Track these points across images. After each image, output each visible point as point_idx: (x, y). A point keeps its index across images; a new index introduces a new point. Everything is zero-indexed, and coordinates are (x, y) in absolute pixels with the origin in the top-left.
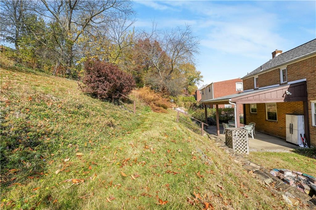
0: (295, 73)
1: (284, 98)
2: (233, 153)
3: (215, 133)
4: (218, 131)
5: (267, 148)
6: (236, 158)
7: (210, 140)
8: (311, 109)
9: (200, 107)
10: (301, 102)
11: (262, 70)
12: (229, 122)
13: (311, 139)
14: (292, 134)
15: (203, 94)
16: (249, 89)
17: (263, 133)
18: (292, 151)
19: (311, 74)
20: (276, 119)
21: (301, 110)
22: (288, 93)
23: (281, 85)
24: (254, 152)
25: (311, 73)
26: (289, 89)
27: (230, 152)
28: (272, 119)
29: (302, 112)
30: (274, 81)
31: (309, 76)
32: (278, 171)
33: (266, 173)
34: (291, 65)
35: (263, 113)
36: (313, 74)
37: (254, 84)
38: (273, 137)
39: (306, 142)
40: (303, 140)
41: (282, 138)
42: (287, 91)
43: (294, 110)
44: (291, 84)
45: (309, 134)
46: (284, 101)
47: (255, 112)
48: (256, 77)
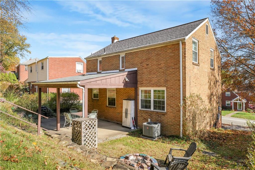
0: (131, 61)
1: (124, 84)
2: (86, 151)
3: (54, 127)
4: (59, 125)
5: (110, 136)
6: (91, 156)
7: (51, 139)
8: (139, 95)
9: (25, 90)
10: (133, 88)
11: (105, 53)
12: (70, 111)
13: (138, 121)
14: (127, 118)
15: (31, 72)
16: (92, 71)
17: (103, 120)
18: (128, 135)
19: (140, 65)
20: (115, 105)
21: (133, 96)
22: (127, 80)
23: (120, 71)
24: (100, 143)
25: (141, 63)
26: (128, 76)
27: (82, 151)
28: (112, 105)
29: (134, 97)
30: (115, 66)
31: (139, 66)
32: (124, 157)
33: (122, 165)
34: (128, 54)
35: (104, 99)
36: (142, 64)
37: (97, 67)
38: (112, 123)
39: (135, 124)
40: (134, 122)
41: (118, 123)
42: (126, 78)
43: (128, 96)
44: (129, 72)
45: (137, 116)
46: (123, 87)
47: (96, 98)
48: (100, 59)
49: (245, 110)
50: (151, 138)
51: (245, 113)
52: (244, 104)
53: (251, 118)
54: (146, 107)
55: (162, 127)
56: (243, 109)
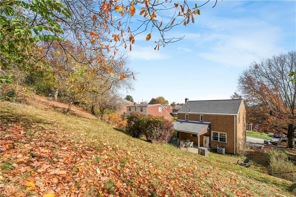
0: (207, 119)
1: (207, 130)
8: (212, 134)
11: (190, 112)
14: (206, 144)
15: (130, 110)
16: (182, 119)
23: (200, 122)
25: (213, 121)
29: (209, 135)
30: (197, 119)
34: (205, 115)
37: (185, 117)
45: (211, 143)
46: (207, 132)
48: (187, 114)
49: (252, 130)
50: (222, 154)
51: (252, 132)
52: (251, 126)
53: (257, 136)
54: (215, 140)
55: (225, 149)
56: (250, 129)
